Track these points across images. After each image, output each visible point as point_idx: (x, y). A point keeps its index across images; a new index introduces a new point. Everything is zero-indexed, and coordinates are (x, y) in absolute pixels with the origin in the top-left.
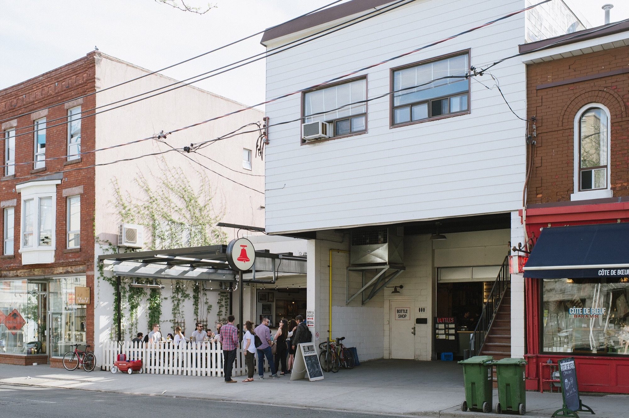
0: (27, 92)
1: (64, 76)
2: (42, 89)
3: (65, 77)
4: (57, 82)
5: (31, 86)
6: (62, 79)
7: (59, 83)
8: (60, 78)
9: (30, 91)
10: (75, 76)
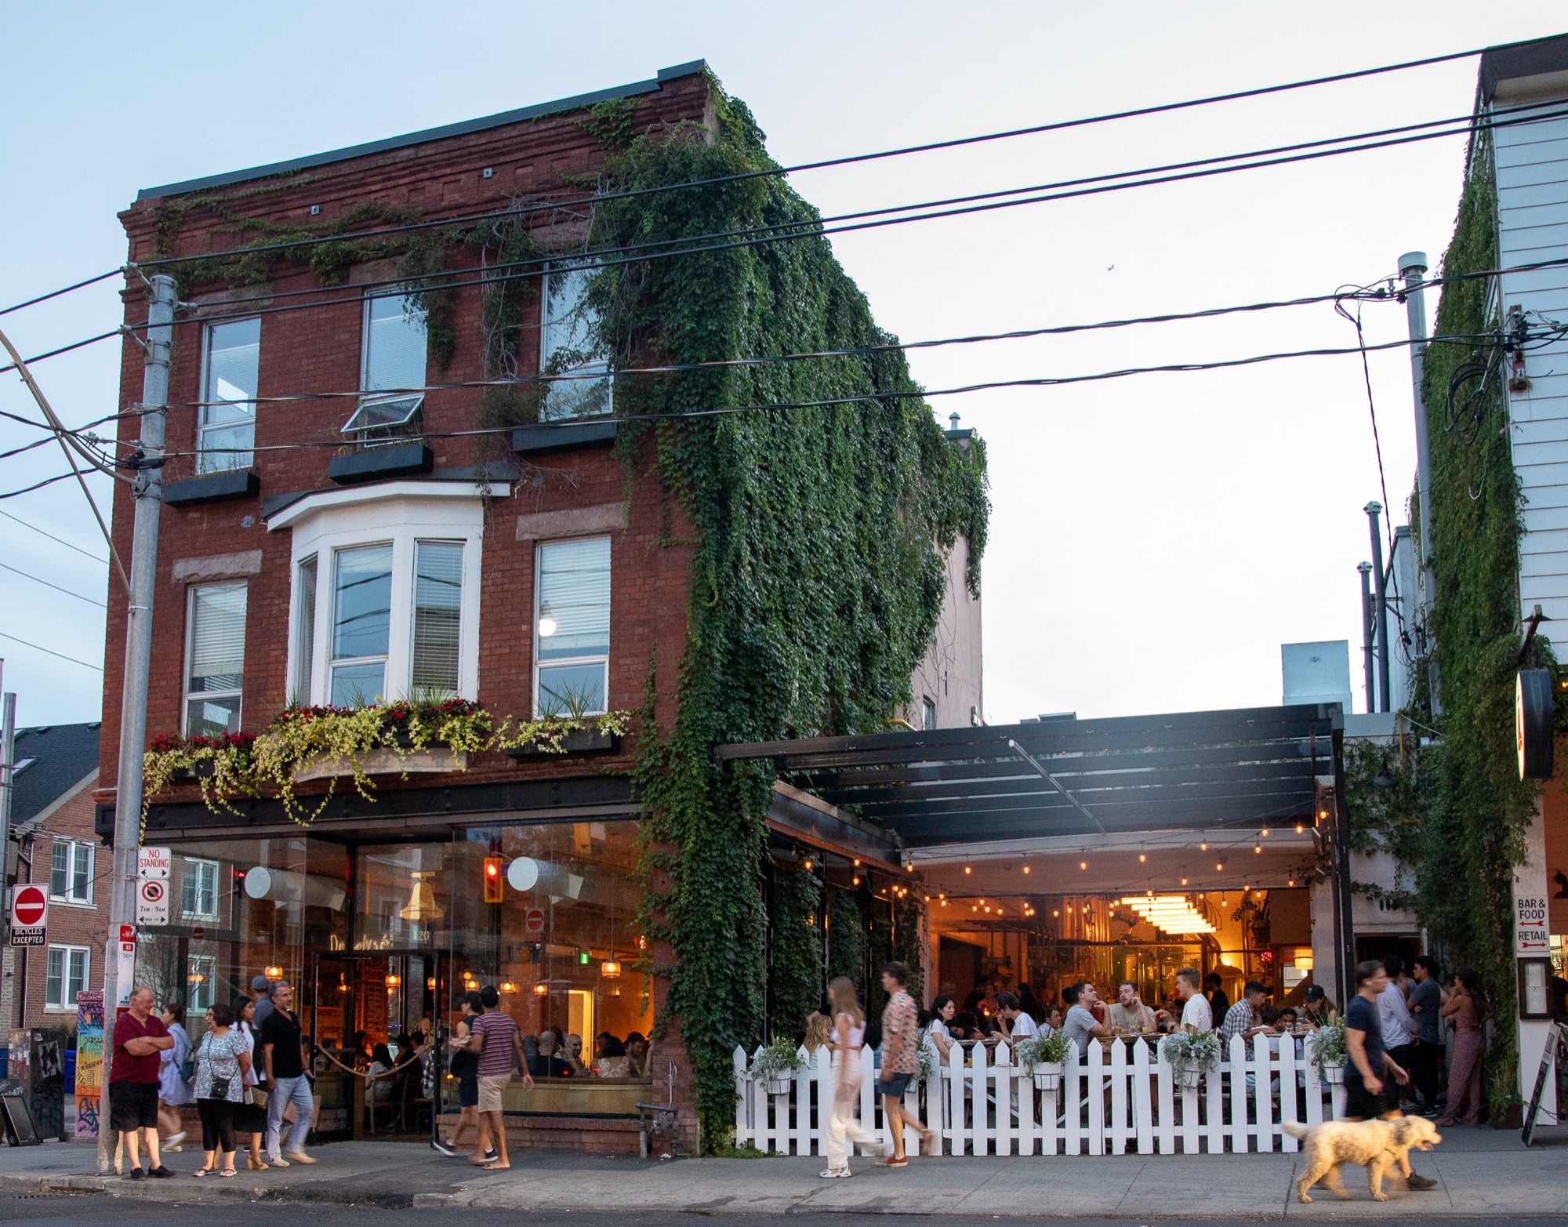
0: (333, 196)
1: (530, 147)
2: (411, 187)
3: (536, 151)
4: (492, 166)
5: (361, 175)
6: (520, 155)
7: (497, 169)
8: (510, 152)
9: (349, 193)
10: (587, 150)
